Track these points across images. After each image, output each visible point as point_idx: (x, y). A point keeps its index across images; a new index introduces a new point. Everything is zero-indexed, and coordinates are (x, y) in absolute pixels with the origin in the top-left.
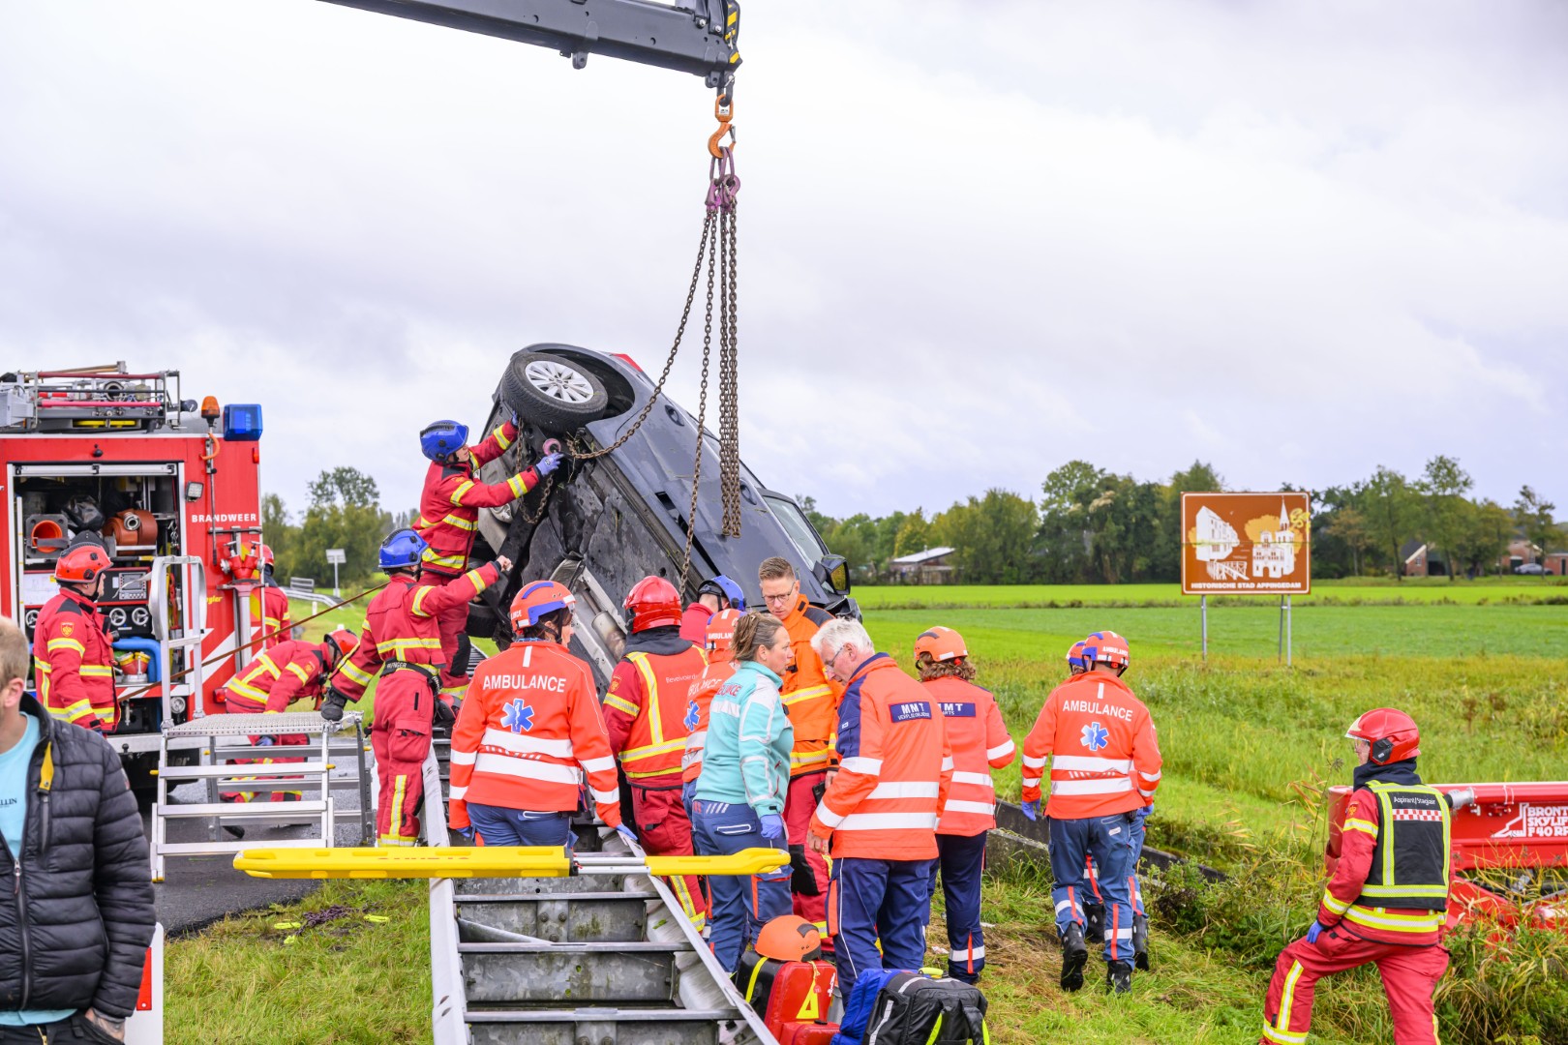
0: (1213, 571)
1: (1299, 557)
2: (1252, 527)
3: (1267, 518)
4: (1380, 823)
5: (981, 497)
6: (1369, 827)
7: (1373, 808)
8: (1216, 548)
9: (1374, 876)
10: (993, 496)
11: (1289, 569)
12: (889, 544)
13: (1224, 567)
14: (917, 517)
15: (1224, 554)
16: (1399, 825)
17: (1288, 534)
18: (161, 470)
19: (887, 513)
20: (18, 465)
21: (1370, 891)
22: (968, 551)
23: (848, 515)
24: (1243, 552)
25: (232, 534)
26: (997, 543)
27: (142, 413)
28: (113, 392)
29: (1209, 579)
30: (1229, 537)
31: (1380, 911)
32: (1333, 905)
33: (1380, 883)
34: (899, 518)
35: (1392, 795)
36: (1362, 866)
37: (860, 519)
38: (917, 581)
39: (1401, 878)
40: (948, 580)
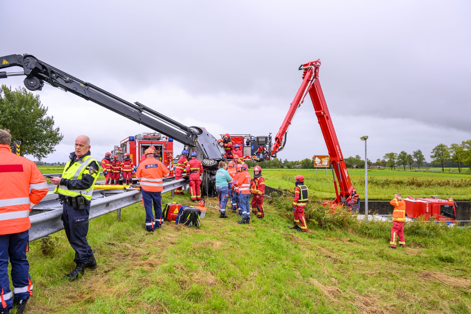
0: (318, 164)
1: (328, 163)
2: (322, 159)
3: (324, 158)
4: (300, 191)
5: (305, 159)
6: (298, 192)
7: (299, 189)
8: (318, 162)
9: (300, 198)
10: (306, 159)
11: (327, 164)
12: (295, 164)
13: (319, 164)
14: (298, 161)
15: (319, 162)
16: (303, 191)
17: (327, 160)
18: (160, 145)
19: (295, 161)
20: (142, 144)
21: (299, 200)
22: (303, 165)
23: (291, 161)
24: (321, 162)
25: (169, 153)
26: (307, 164)
27: (158, 138)
28: (154, 135)
29: (317, 165)
30: (320, 160)
31: (301, 203)
32: (295, 203)
33: (301, 199)
34: (296, 161)
35: (301, 187)
36: (298, 197)
37: (292, 162)
38: (298, 168)
39: (304, 198)
40: (301, 168)
